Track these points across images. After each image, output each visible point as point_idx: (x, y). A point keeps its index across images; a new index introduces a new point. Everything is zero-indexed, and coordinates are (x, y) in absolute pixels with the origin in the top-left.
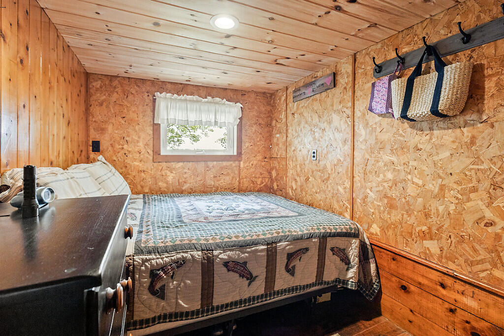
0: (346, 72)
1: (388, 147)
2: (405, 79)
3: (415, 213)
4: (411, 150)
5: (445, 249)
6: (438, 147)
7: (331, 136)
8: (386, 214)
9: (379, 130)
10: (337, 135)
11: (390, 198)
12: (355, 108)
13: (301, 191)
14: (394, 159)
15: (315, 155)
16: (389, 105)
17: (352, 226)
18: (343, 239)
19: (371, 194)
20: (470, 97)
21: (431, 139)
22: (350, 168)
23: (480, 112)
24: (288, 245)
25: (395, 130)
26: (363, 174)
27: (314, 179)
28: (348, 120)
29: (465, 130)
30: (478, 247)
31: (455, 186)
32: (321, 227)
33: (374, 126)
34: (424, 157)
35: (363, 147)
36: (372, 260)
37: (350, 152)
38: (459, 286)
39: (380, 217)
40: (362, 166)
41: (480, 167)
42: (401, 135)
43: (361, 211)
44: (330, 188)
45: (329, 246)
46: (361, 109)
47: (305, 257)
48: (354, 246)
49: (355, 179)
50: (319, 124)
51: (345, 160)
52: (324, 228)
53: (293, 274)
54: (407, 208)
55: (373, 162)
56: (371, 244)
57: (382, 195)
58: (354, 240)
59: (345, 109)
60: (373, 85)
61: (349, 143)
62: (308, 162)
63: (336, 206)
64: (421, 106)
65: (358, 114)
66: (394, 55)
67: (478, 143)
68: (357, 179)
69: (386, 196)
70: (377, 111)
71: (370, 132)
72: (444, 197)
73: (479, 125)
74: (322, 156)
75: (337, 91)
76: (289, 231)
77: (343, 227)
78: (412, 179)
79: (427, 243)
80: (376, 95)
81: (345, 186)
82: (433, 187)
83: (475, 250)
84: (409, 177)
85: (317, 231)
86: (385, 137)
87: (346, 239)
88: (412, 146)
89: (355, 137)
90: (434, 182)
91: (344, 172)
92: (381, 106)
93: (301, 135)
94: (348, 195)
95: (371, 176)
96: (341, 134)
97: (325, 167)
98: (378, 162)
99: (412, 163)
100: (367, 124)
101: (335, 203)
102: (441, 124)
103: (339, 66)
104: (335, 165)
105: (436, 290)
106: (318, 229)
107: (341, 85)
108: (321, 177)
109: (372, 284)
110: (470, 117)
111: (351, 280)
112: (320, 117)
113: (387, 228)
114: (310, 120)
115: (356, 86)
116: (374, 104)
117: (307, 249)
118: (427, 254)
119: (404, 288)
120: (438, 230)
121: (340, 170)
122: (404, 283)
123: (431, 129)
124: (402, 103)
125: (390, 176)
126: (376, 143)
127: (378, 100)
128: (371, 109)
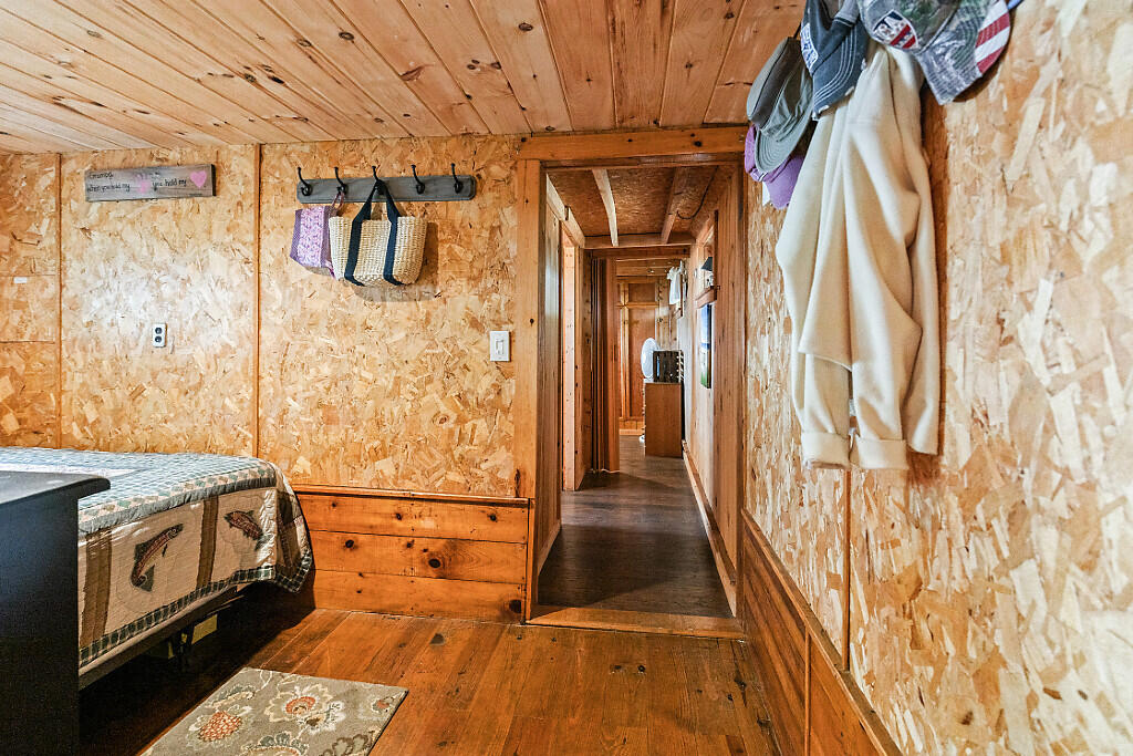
0: (242, 173)
1: (324, 323)
2: (348, 219)
3: (364, 423)
4: (358, 328)
5: (401, 464)
6: (391, 325)
7: (206, 295)
8: (320, 435)
9: (307, 293)
10: (221, 294)
11: (328, 408)
12: (262, 245)
13: (117, 422)
14: (332, 342)
15: (162, 335)
16: (326, 255)
17: (264, 468)
18: (248, 493)
19: (295, 405)
20: (425, 263)
21: (383, 313)
22: (251, 361)
23: (434, 283)
24: (138, 528)
25: (333, 295)
26: (279, 371)
27: (157, 391)
28: (246, 268)
29: (420, 303)
30: (434, 451)
31: (411, 378)
32: (205, 480)
33: (300, 286)
34: (375, 339)
35: (279, 322)
36: (298, 521)
37: (253, 330)
38: (416, 508)
39: (311, 443)
40: (276, 356)
41: (434, 351)
42: (343, 305)
43: (276, 438)
44: (203, 404)
45: (223, 511)
46: (275, 251)
47: (175, 545)
48: (268, 502)
49: (262, 382)
50: (173, 266)
51: (240, 346)
52: (211, 480)
53: (148, 588)
54: (352, 417)
55: (297, 349)
56: (295, 492)
57: (315, 404)
58: (267, 492)
59: (239, 246)
60: (298, 213)
61: (250, 313)
62: (139, 350)
63: (220, 440)
64: (371, 266)
65: (267, 259)
66: (332, 174)
67: (433, 322)
68: (266, 380)
69: (320, 405)
70: (306, 262)
71: (290, 296)
72: (399, 394)
73: (434, 300)
74: (181, 338)
75: (221, 204)
76: (135, 500)
77: (246, 472)
78: (360, 372)
79: (380, 464)
80: (303, 234)
81: (240, 397)
82: (386, 381)
83: (431, 456)
84: (356, 370)
85: (198, 488)
86: (318, 305)
87: (254, 492)
88: (359, 323)
89: (262, 301)
90: (387, 375)
91: (239, 369)
92: (311, 255)
93: (114, 285)
94: (248, 415)
95: (293, 373)
96: (232, 294)
97: (190, 362)
98: (306, 347)
99: (359, 348)
100: (287, 279)
101: (218, 434)
102: (396, 294)
103: (224, 153)
104: (216, 357)
105: (392, 526)
106: (200, 484)
107: (229, 196)
108: (178, 384)
109: (298, 560)
110: (426, 288)
111: (266, 564)
112: (173, 249)
113: (323, 458)
114: (145, 252)
115: (264, 207)
116: (300, 248)
117: (179, 528)
118: (380, 479)
119: (350, 544)
120: (393, 441)
121: (229, 365)
122: (350, 537)
123: (383, 299)
124: (346, 255)
125: (326, 370)
126: (303, 315)
127: (308, 243)
128: (295, 256)
